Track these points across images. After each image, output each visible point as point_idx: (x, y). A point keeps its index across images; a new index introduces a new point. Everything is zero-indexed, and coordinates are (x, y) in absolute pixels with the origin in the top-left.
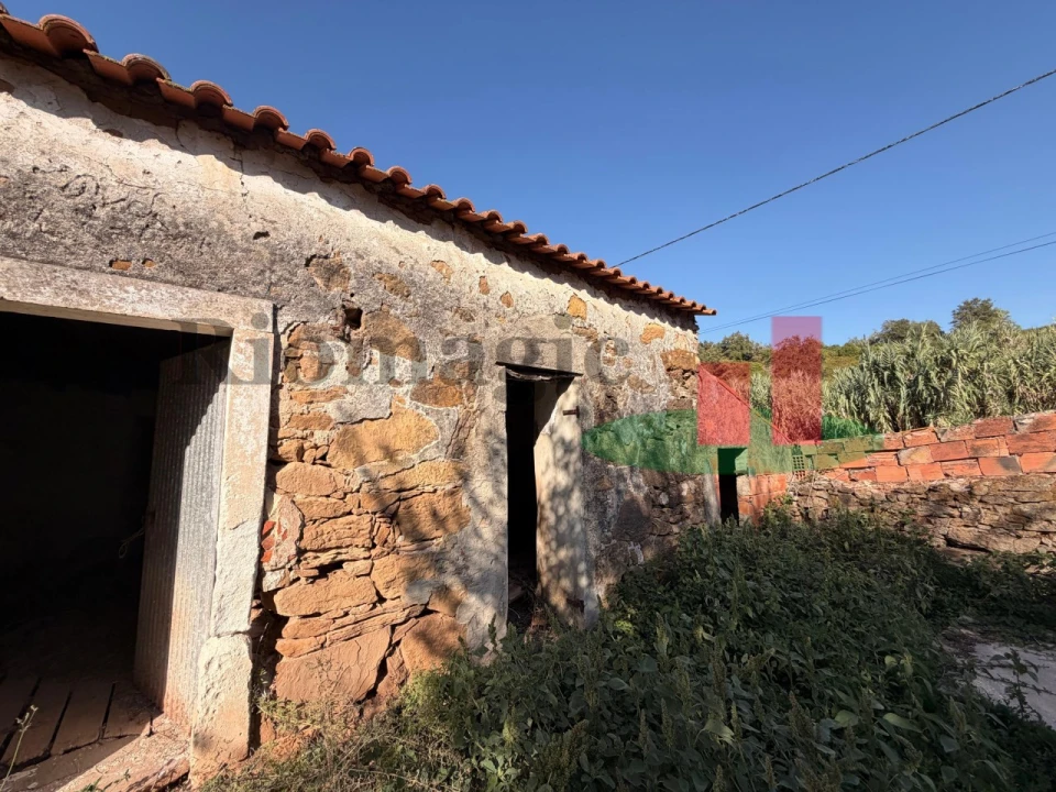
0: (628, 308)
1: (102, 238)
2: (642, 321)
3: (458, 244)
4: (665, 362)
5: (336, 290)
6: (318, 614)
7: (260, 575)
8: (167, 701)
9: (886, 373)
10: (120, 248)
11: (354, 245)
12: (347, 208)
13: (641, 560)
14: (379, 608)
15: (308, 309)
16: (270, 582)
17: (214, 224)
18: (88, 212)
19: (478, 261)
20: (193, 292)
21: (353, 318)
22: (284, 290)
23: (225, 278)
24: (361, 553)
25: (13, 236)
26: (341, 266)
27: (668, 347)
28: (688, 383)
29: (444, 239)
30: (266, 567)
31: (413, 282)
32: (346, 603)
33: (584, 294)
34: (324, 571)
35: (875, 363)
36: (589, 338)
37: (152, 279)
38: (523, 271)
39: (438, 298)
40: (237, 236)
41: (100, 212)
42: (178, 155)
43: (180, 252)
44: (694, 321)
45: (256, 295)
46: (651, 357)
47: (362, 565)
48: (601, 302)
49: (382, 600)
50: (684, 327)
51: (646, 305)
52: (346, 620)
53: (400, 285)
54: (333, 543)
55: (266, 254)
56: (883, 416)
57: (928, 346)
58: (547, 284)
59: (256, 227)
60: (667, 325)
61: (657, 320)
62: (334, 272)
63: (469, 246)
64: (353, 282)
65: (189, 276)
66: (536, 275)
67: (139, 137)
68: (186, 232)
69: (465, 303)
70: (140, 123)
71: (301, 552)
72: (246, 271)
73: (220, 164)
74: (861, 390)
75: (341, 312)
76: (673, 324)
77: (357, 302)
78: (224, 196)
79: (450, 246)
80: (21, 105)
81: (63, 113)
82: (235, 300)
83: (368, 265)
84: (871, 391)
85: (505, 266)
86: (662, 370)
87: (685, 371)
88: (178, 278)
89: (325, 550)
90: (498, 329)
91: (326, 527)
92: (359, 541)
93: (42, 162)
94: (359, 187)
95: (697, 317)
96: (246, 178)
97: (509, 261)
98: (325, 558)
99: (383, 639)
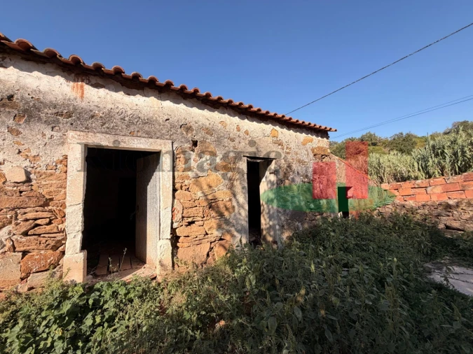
0: (296, 132)
1: (128, 126)
2: (302, 136)
3: (229, 114)
4: (313, 152)
5: (190, 135)
6: (188, 236)
7: (172, 223)
8: (147, 260)
9: (439, 151)
10: (132, 128)
11: (195, 119)
12: (192, 107)
13: (301, 229)
14: (206, 236)
15: (182, 142)
16: (175, 225)
17: (155, 118)
18: (123, 119)
19: (236, 120)
20: (150, 140)
21: (195, 143)
22: (174, 137)
23: (158, 134)
24: (200, 219)
25: (108, 128)
26: (191, 127)
27: (315, 146)
28: (324, 160)
29: (224, 113)
30: (174, 221)
31: (214, 130)
32: (197, 234)
33: (277, 128)
34: (190, 223)
35: (433, 147)
36: (279, 145)
37: (140, 137)
38: (253, 121)
39: (222, 135)
40: (161, 121)
41: (127, 119)
42: (144, 98)
43: (146, 128)
44: (327, 134)
45: (167, 139)
46: (307, 151)
47: (201, 223)
48: (285, 130)
49: (207, 234)
50: (322, 137)
51: (304, 130)
52: (197, 239)
53: (209, 131)
54: (192, 215)
55: (169, 125)
56: (437, 171)
58: (263, 125)
59: (166, 118)
60: (314, 137)
61: (309, 135)
62: (189, 129)
63: (232, 114)
64: (194, 132)
65: (149, 135)
66: (258, 122)
67: (134, 95)
68: (148, 122)
69: (231, 135)
70: (134, 90)
71: (183, 217)
72: (164, 132)
73: (155, 99)
74: (425, 159)
75: (191, 142)
76: (317, 136)
77: (196, 138)
78: (157, 109)
79: (226, 116)
80: (107, 91)
81: (116, 91)
82: (162, 141)
83: (199, 125)
84: (430, 159)
85: (246, 120)
86: (311, 155)
87: (322, 155)
88: (147, 136)
89: (190, 217)
90: (244, 144)
91: (190, 210)
92: (200, 215)
93: (113, 106)
94: (195, 99)
95: (329, 132)
96: (162, 102)
97: (247, 118)
98: (190, 220)
99: (207, 246)
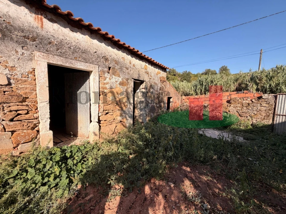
0: (154, 67)
1: (73, 53)
2: (157, 70)
3: (126, 54)
4: (160, 79)
5: (107, 63)
6: (106, 120)
7: (99, 114)
9: (201, 83)
10: (75, 55)
11: (110, 54)
12: (108, 46)
13: (153, 116)
14: (115, 120)
15: (103, 67)
16: (100, 114)
17: (88, 50)
18: (70, 48)
19: (129, 57)
20: (87, 64)
21: (110, 68)
22: (99, 63)
23: (91, 61)
24: (111, 111)
25: (61, 53)
26: (108, 58)
27: (161, 76)
28: (164, 83)
29: (124, 53)
30: (99, 112)
31: (119, 62)
32: (110, 119)
33: (147, 64)
35: (200, 80)
36: (147, 74)
37: (80, 61)
38: (137, 59)
39: (123, 65)
40: (92, 53)
41: (72, 48)
42: (82, 36)
43: (84, 55)
44: (166, 70)
45: (95, 64)
46: (158, 78)
47: (112, 113)
48: (150, 66)
49: (114, 119)
50: (164, 72)
51: (158, 67)
52: (110, 122)
53: (117, 62)
54: (108, 109)
55: (96, 56)
56: (199, 92)
57: (210, 77)
58: (141, 62)
59: (95, 51)
60: (161, 71)
61: (159, 70)
62: (106, 60)
63: (128, 54)
64: (109, 62)
65: (86, 61)
66: (139, 60)
67: (76, 32)
68: (84, 52)
69: (127, 66)
70: (76, 29)
71: (104, 110)
72: (93, 59)
73: (89, 37)
74: (196, 86)
75: (108, 68)
76: (162, 71)
77: (110, 66)
78: (89, 44)
79: (125, 54)
80: (59, 26)
81: (65, 27)
82: (93, 65)
83: (112, 58)
84: (198, 86)
85: (134, 58)
86: (159, 81)
87: (163, 81)
88: (84, 61)
89: (107, 110)
90: (132, 71)
91: (107, 106)
92: (111, 109)
93: (63, 38)
94: (110, 41)
95: (167, 70)
96: (93, 40)
97: (134, 57)
98: (107, 112)
99: (115, 125)
